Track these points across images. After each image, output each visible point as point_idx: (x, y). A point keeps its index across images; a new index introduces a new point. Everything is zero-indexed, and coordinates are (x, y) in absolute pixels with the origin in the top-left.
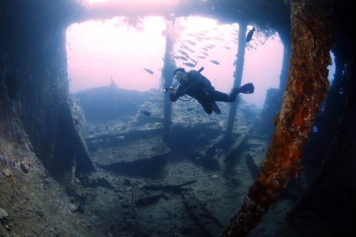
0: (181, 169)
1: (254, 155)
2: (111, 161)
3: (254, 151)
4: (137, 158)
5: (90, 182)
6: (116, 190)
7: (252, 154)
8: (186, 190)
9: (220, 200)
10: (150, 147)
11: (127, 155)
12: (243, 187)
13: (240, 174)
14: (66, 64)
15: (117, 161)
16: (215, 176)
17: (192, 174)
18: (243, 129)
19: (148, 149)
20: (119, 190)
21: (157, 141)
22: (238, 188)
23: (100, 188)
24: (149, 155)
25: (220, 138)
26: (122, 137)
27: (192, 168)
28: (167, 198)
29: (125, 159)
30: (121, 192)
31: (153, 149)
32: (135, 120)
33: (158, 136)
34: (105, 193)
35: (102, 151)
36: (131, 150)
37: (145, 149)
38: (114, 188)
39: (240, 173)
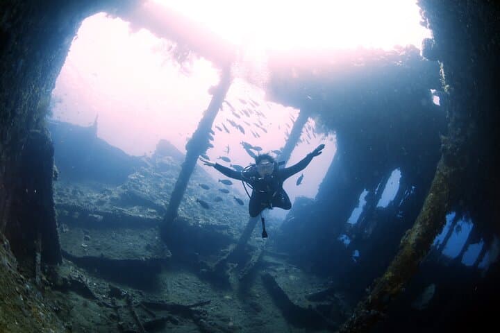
0: (182, 282)
1: (276, 276)
2: (84, 252)
3: (275, 271)
4: (124, 257)
5: (60, 283)
6: (101, 302)
7: (273, 274)
8: (198, 312)
9: (241, 328)
10: (143, 243)
11: (108, 248)
12: (265, 314)
13: (258, 297)
14: (61, 68)
15: (93, 255)
16: (228, 297)
17: (198, 291)
18: (258, 241)
19: (140, 247)
20: (105, 304)
21: (152, 236)
22: (259, 314)
23: (74, 295)
24: (143, 256)
25: (231, 247)
26: (100, 217)
27: (196, 283)
28: (175, 322)
29: (106, 253)
30: (108, 306)
31: (148, 248)
32: (116, 196)
33: (153, 229)
34: (85, 305)
35: (67, 230)
36: (114, 241)
37: (135, 245)
38: (97, 299)
39: (258, 295)
